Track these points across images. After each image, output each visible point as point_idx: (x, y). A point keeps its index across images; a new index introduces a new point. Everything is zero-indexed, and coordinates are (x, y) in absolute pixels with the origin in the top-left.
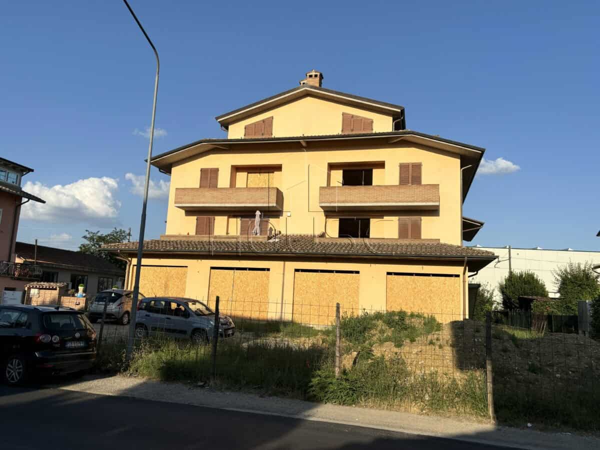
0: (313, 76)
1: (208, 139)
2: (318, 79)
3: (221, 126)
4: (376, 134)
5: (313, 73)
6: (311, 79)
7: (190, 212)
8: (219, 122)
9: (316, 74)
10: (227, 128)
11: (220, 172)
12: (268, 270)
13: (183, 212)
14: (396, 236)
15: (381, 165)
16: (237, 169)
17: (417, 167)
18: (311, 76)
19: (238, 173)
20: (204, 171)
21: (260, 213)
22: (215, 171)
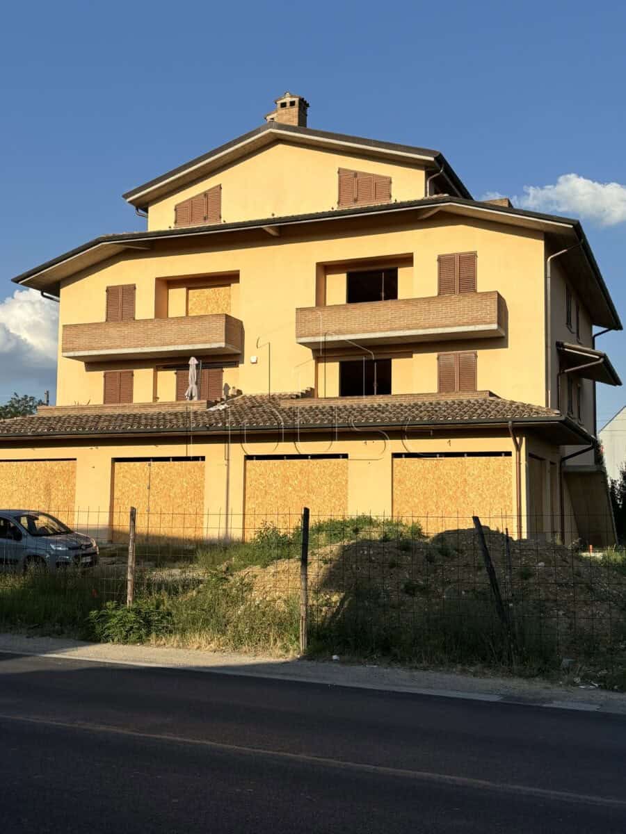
0: (288, 104)
1: (111, 235)
2: (295, 110)
3: (137, 209)
4: (397, 205)
5: (288, 100)
6: (283, 111)
7: (93, 364)
8: (130, 202)
9: (293, 99)
10: (146, 210)
11: (137, 292)
12: (203, 458)
13: (82, 364)
14: (434, 388)
15: (407, 260)
16: (166, 284)
17: (469, 260)
18: (283, 105)
19: (171, 291)
20: (111, 291)
21: (196, 362)
22: (130, 291)
